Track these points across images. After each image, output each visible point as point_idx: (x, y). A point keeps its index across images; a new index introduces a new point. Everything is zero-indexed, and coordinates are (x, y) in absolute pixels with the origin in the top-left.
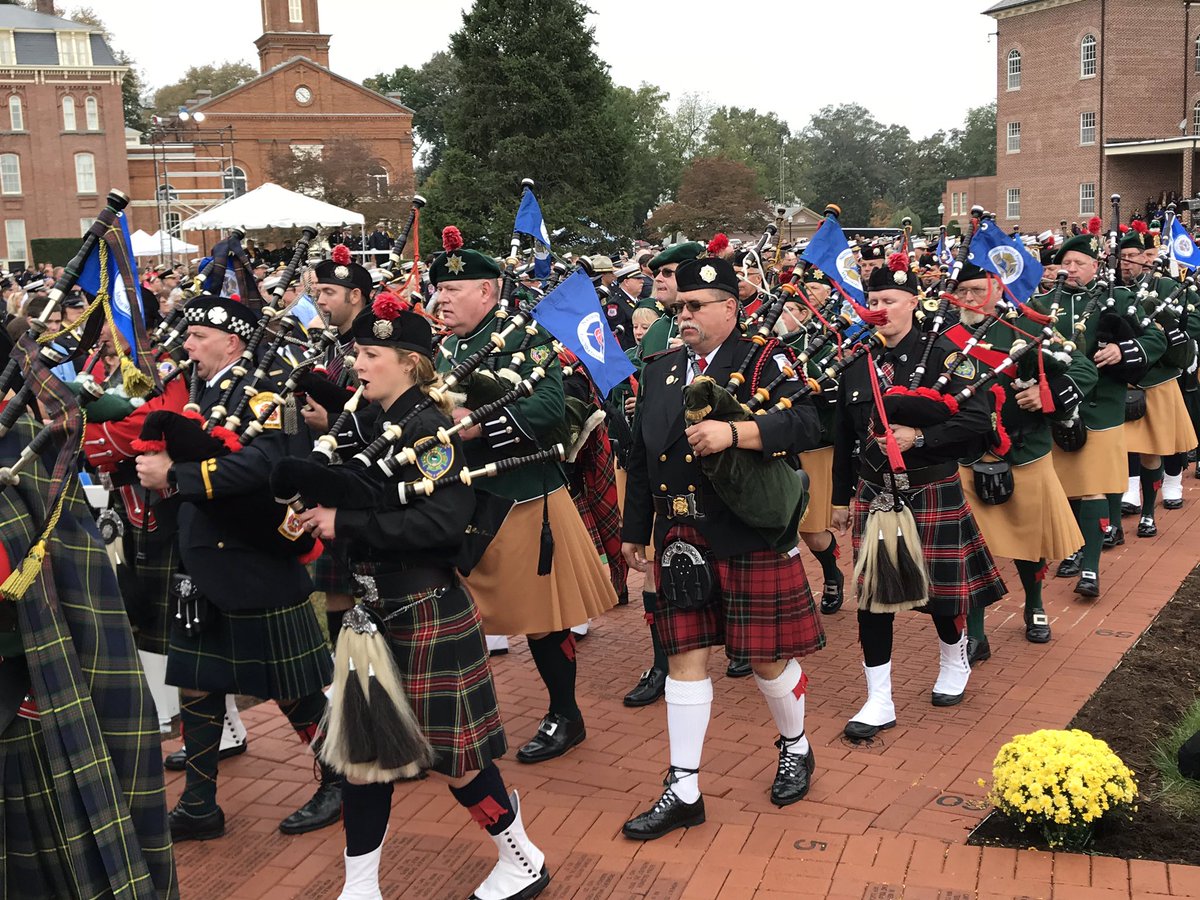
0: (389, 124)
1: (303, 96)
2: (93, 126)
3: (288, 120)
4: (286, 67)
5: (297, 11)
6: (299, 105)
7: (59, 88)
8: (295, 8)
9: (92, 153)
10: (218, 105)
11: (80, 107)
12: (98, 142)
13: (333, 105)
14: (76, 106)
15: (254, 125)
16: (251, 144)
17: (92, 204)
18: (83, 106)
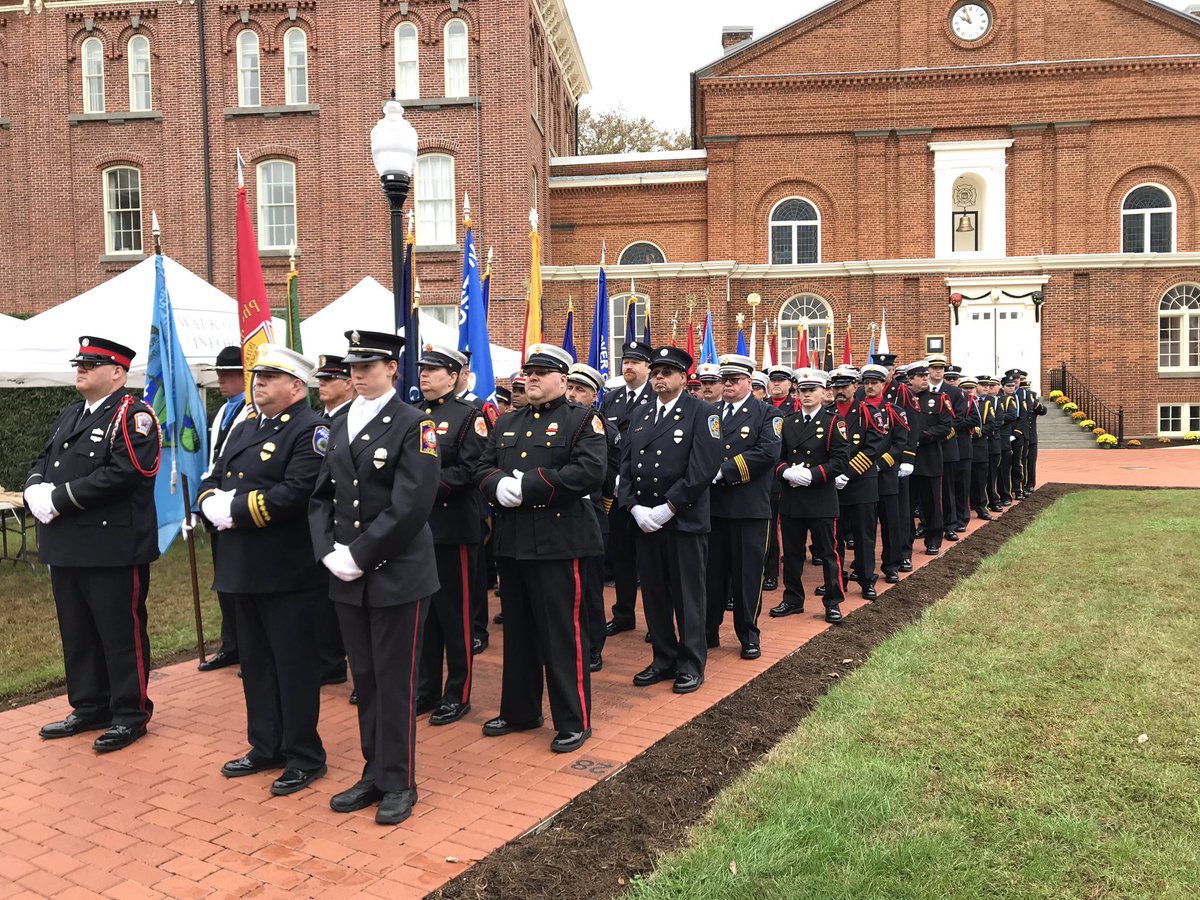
1: (970, 24)
2: (458, 87)
3: (932, 84)
6: (958, 47)
7: (387, 3)
9: (451, 152)
10: (768, 57)
11: (431, 45)
12: (467, 124)
13: (1047, 40)
14: (422, 42)
15: (847, 98)
16: (835, 143)
17: (446, 272)
18: (438, 42)
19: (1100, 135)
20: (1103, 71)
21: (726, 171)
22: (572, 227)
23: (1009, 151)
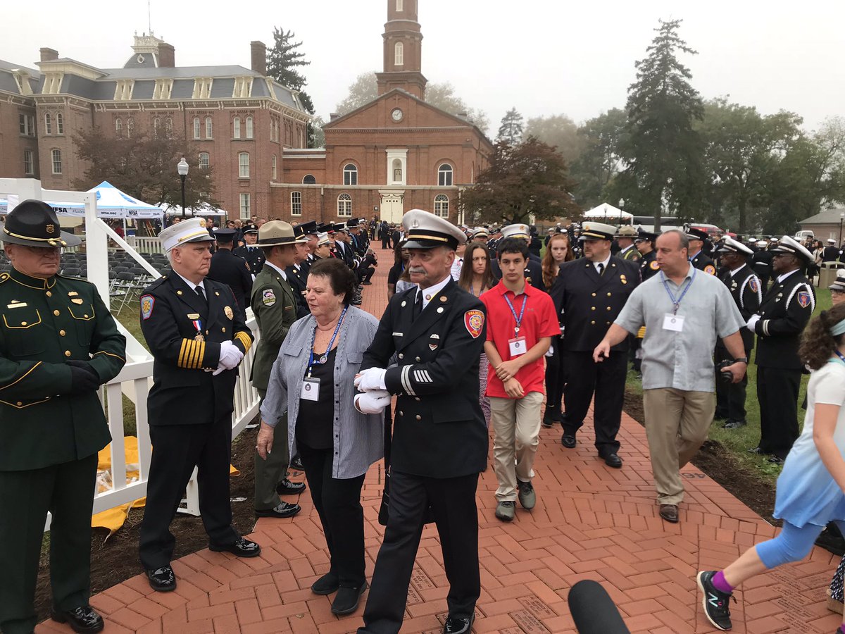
0: (454, 134)
1: (397, 116)
2: (250, 136)
3: (386, 133)
4: (387, 95)
5: (401, 57)
6: (394, 122)
7: (232, 112)
8: (399, 55)
9: (248, 153)
10: (342, 123)
11: (243, 123)
12: (252, 145)
13: (417, 121)
14: (241, 123)
15: (364, 136)
16: (361, 148)
17: (247, 184)
18: (245, 123)
19: (432, 149)
20: (432, 131)
21: (331, 155)
22: (289, 170)
23: (407, 153)
